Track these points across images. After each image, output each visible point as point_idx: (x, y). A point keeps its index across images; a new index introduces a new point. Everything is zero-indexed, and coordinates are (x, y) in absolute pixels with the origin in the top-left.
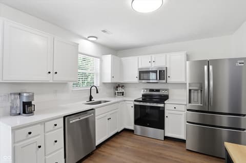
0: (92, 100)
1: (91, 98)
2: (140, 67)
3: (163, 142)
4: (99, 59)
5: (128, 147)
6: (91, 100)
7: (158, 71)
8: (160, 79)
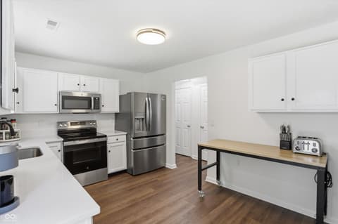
3: (108, 181)
7: (92, 99)
8: (94, 109)
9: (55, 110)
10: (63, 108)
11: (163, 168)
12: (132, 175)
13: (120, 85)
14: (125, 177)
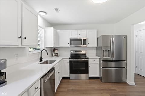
0: (43, 60)
1: (41, 59)
2: (70, 37)
3: (88, 81)
4: (44, 30)
5: (72, 89)
6: (41, 61)
7: (83, 40)
8: (84, 45)
9: (68, 45)
10: (71, 45)
11: (125, 83)
12: (101, 81)
13: (98, 32)
14: (98, 81)
